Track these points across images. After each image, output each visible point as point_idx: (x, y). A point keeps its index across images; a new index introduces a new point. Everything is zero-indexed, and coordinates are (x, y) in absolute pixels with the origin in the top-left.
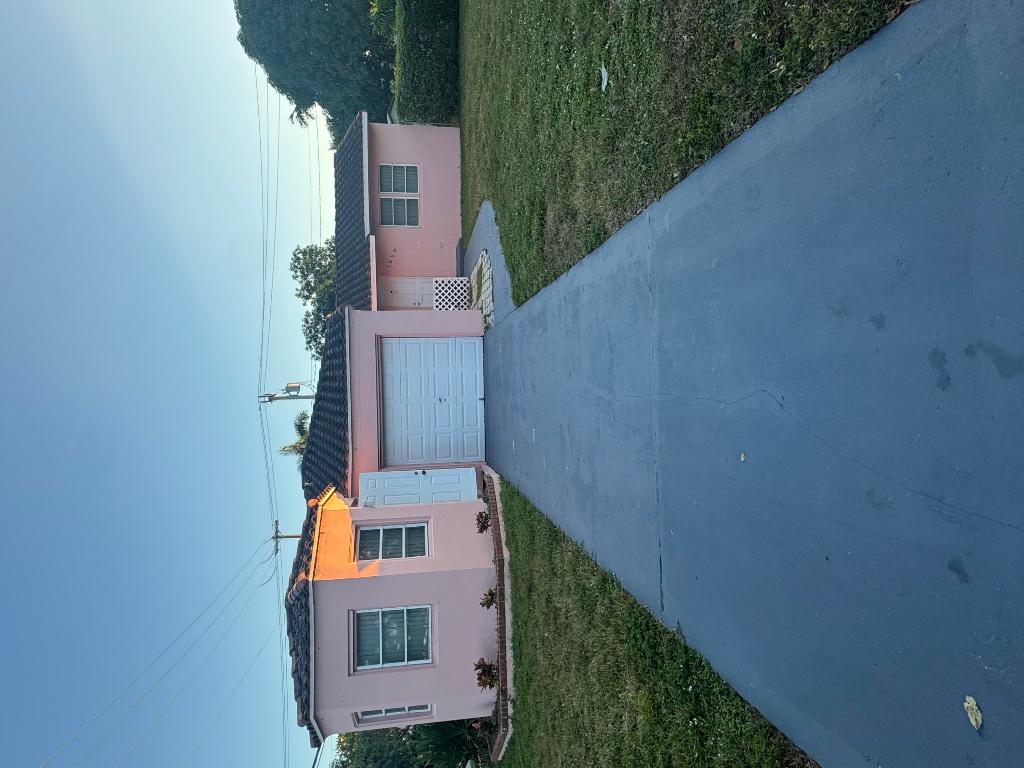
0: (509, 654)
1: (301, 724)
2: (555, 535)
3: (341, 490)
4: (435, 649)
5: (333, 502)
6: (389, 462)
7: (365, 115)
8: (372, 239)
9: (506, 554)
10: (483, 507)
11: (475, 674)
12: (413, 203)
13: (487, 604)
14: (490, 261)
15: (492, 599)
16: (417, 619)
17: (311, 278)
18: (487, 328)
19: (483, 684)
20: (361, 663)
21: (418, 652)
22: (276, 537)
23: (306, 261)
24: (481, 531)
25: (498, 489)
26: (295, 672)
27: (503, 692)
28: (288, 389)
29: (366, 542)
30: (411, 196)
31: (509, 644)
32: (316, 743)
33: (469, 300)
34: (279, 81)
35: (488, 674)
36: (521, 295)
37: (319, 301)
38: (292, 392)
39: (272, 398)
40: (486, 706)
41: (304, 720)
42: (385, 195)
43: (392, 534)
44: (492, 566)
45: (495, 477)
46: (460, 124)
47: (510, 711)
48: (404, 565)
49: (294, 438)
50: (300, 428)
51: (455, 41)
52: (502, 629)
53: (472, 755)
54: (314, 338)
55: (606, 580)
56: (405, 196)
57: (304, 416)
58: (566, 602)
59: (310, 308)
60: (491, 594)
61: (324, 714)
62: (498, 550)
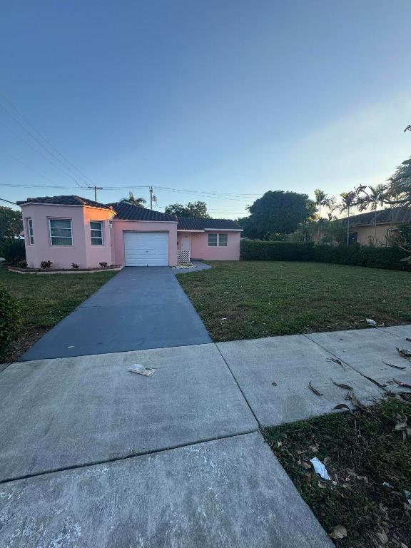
0: (55, 273)
1: (28, 199)
2: (100, 285)
3: (115, 217)
4: (56, 247)
5: (111, 214)
6: (125, 234)
7: (242, 230)
8: (203, 231)
9: (92, 272)
10: (109, 265)
11: (46, 260)
12: (216, 244)
13: (74, 265)
14: (193, 268)
15: (75, 267)
16: (68, 241)
17: (195, 208)
18: (171, 267)
19: (43, 263)
20: (51, 221)
21: (55, 241)
22: (95, 188)
23: (201, 207)
24: (100, 264)
25: (116, 269)
26: (48, 198)
27: (40, 271)
28: (154, 197)
29: (97, 225)
30: (218, 244)
31: (58, 272)
32: (18, 203)
33: (181, 262)
34: (258, 203)
35: (46, 265)
36: (178, 276)
37: (187, 211)
38: (153, 199)
39: (151, 191)
40: (32, 265)
41: (29, 200)
42: (218, 236)
43: (99, 234)
44: (87, 268)
45: (120, 269)
46: (241, 260)
47: (31, 273)
48: (88, 237)
49: (136, 198)
50: (140, 200)
51: (265, 259)
52: (63, 270)
53: (8, 260)
54: (174, 208)
55: (88, 296)
56: (218, 242)
57: (145, 202)
58: (78, 287)
59: (185, 207)
60: (77, 267)
61: (31, 207)
62: (94, 269)
